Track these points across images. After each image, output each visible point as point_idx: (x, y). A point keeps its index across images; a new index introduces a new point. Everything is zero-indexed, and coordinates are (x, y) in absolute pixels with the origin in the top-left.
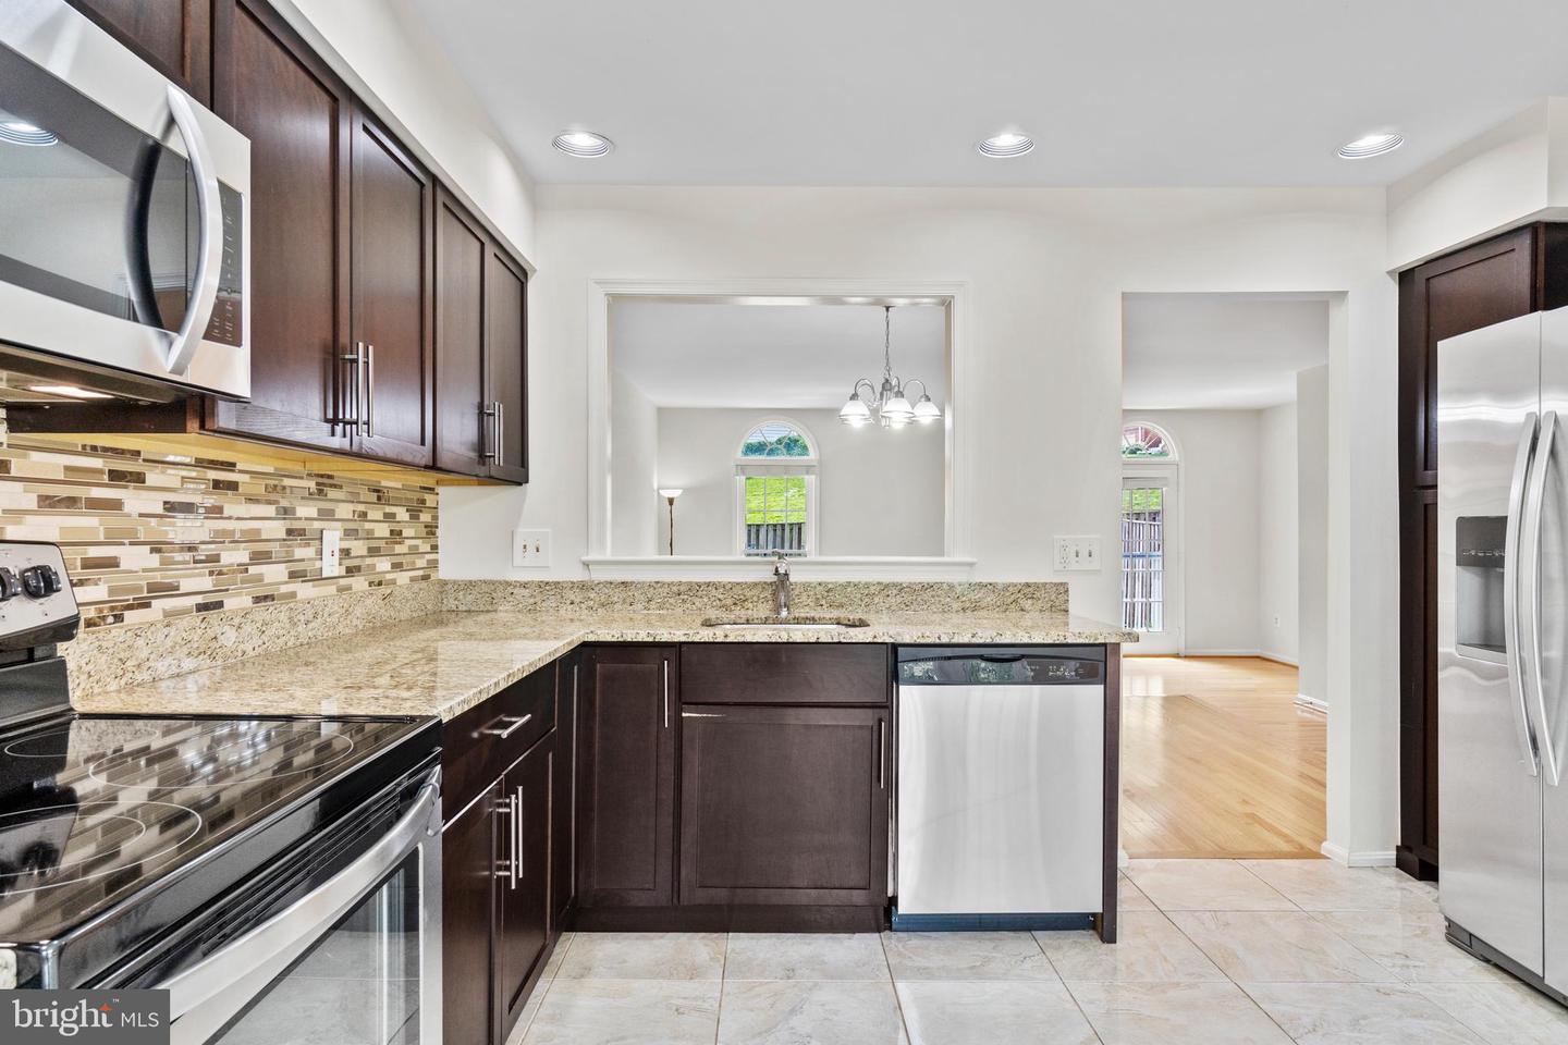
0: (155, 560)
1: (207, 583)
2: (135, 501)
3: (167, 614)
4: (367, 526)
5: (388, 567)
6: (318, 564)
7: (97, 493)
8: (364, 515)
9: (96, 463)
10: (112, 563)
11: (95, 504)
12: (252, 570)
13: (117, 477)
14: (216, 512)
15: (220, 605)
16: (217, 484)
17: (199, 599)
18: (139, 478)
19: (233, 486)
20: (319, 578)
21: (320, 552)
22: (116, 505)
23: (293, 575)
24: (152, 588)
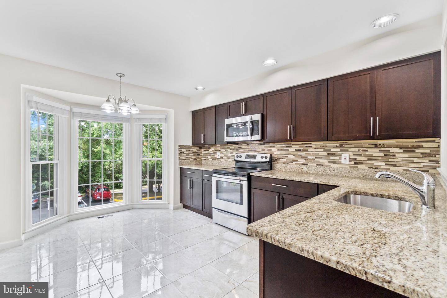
0: (294, 157)
1: (304, 161)
2: (290, 149)
3: (296, 164)
4: (367, 153)
5: (384, 164)
6: (340, 161)
7: (285, 149)
8: (367, 150)
9: (285, 145)
10: (287, 157)
11: (284, 150)
12: (315, 160)
13: (287, 147)
14: (307, 150)
15: (307, 164)
16: (306, 147)
17: (302, 163)
18: (291, 147)
19: (311, 147)
20: (340, 163)
21: (340, 159)
22: (288, 150)
23: (329, 162)
24: (293, 160)
